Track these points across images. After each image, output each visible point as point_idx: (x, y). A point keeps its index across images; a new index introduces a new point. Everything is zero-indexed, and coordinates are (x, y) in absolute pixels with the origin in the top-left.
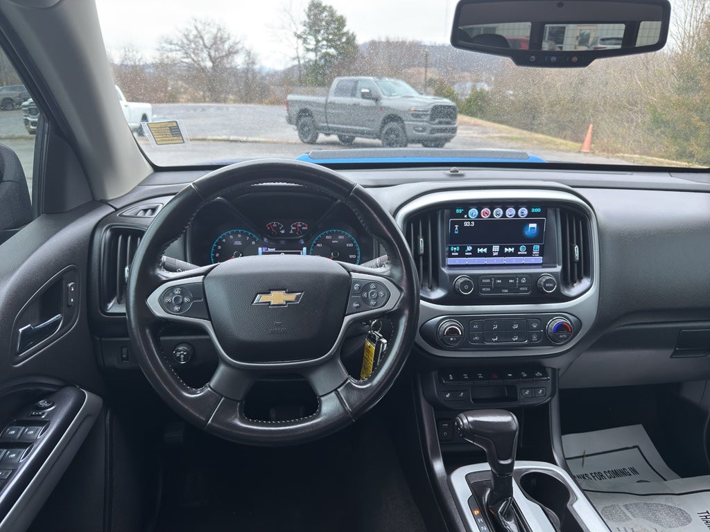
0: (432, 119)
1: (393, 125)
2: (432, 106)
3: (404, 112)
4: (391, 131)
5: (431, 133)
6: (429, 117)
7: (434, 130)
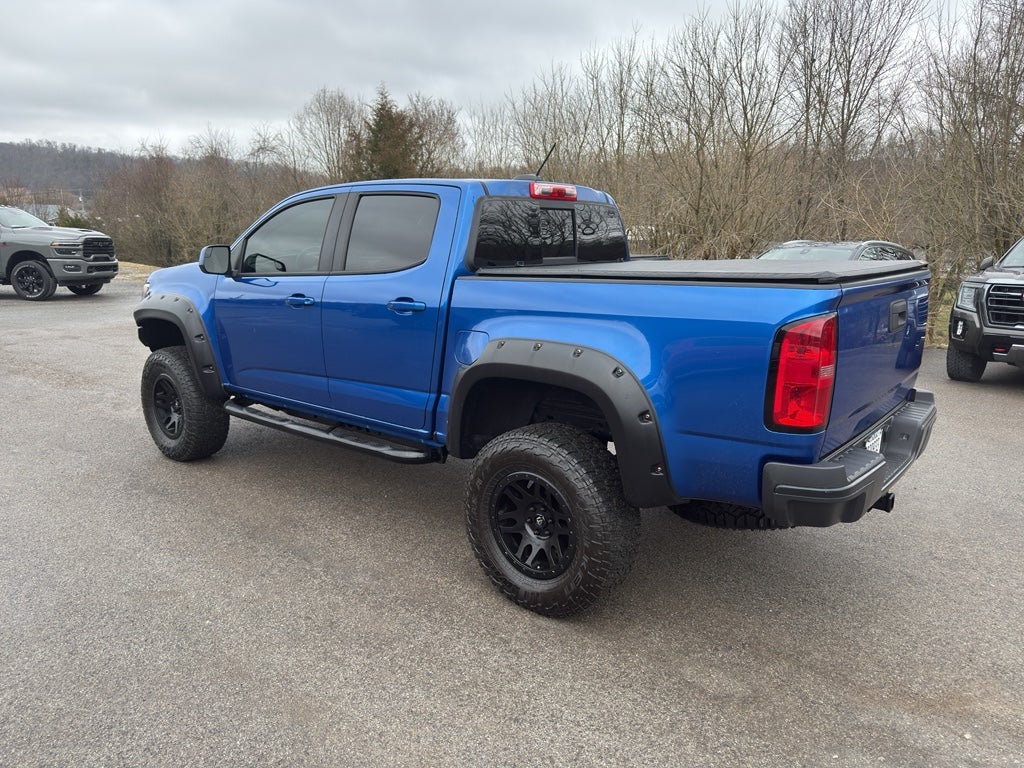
0: (86, 255)
1: (32, 264)
2: (82, 240)
3: (45, 247)
4: (28, 271)
5: (88, 272)
6: (81, 252)
7: (90, 269)
